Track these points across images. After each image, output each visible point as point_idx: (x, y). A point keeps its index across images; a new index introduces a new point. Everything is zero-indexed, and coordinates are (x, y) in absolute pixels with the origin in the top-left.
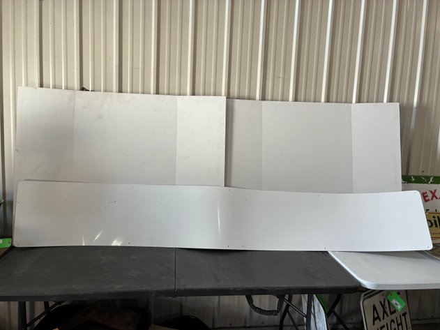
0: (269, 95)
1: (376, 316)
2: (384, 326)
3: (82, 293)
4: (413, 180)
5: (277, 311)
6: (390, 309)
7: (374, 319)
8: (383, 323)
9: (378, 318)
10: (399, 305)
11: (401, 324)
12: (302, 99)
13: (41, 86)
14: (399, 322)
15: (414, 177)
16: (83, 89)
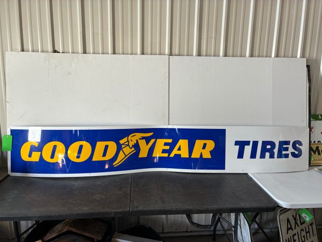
0: (204, 51)
1: (289, 226)
2: (295, 234)
3: (57, 215)
4: (320, 118)
5: (211, 226)
6: (300, 221)
7: (288, 229)
8: (295, 231)
9: (291, 228)
10: (308, 218)
11: (309, 232)
12: (231, 54)
13: (23, 50)
14: (307, 230)
15: (321, 115)
16: (55, 51)
